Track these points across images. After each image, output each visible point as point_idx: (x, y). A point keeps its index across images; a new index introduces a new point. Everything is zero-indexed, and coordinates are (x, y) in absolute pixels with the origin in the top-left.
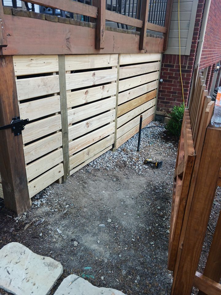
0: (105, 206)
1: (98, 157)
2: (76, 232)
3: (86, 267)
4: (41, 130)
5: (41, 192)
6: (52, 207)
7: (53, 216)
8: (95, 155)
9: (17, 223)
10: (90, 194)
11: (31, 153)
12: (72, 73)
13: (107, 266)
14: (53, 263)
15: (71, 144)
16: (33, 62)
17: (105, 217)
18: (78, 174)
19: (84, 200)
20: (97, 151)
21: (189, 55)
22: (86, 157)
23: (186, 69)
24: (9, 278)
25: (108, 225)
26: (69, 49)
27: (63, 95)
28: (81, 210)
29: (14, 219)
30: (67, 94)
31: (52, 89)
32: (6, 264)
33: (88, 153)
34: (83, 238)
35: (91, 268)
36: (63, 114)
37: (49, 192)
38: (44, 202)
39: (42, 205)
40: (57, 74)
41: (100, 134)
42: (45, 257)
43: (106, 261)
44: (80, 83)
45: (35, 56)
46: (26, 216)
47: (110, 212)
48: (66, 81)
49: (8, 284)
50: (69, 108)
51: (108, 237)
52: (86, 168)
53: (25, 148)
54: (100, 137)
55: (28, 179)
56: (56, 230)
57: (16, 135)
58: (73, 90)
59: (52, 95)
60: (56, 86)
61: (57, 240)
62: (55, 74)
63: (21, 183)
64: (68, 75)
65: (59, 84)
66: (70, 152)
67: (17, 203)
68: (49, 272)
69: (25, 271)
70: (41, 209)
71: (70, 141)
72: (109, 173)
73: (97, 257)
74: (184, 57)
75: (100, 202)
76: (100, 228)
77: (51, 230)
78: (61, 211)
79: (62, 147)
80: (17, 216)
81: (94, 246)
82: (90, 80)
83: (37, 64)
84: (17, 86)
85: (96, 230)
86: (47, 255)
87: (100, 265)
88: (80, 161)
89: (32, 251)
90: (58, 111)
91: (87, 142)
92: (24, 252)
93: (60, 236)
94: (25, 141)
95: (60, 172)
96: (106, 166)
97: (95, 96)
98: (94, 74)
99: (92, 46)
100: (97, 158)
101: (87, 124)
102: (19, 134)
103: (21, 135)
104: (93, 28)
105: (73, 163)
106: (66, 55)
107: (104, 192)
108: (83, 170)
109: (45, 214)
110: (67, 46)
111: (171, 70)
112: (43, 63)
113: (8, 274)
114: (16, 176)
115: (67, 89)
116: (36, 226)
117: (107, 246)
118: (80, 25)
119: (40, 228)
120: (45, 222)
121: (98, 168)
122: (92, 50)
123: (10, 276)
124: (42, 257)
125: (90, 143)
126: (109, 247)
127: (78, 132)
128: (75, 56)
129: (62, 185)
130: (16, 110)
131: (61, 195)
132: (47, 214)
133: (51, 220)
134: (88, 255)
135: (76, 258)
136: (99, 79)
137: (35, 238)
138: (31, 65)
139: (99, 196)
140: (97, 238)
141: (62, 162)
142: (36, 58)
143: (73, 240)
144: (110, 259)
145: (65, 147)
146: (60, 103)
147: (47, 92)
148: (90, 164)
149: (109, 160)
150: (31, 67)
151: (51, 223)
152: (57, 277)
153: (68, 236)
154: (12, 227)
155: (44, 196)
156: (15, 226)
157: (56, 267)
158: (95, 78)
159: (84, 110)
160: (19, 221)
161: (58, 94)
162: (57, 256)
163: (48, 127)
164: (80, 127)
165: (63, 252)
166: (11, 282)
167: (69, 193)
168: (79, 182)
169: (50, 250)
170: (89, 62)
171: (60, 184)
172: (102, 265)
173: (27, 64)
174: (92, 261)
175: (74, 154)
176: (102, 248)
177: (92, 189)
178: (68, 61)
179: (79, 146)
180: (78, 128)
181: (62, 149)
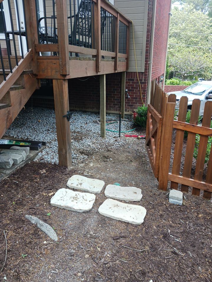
21: (144, 72)
23: (143, 81)
57: (68, 120)
63: (69, 149)
67: (68, 160)
74: (141, 73)
80: (67, 168)
111: (132, 83)
114: (68, 144)
118: (90, 60)
130: (68, 107)
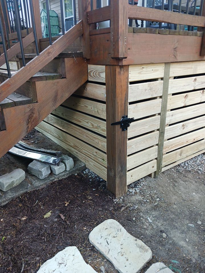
0: (195, 208)
1: (190, 159)
2: (165, 224)
3: (173, 260)
4: (142, 128)
5: (135, 182)
6: (145, 197)
7: (145, 205)
8: (187, 156)
9: (115, 204)
10: (180, 193)
11: (132, 146)
12: (175, 79)
13: (194, 266)
14: (144, 247)
15: (166, 143)
16: (144, 70)
17: (195, 218)
18: (169, 172)
19: (174, 197)
20: (189, 153)
22: (179, 157)
24: (108, 248)
25: (198, 227)
26: (175, 57)
27: (165, 99)
28: (170, 206)
29: (113, 200)
30: (168, 97)
31: (156, 93)
32: (106, 236)
33: (181, 154)
34: (171, 232)
35: (178, 262)
36: (163, 115)
37: (143, 184)
38: (138, 191)
39: (136, 193)
40: (161, 80)
41: (194, 137)
42: (137, 239)
43: (194, 261)
44: (181, 88)
45: (146, 65)
46: (123, 200)
47: (200, 215)
48: (169, 86)
49: (107, 252)
50: (168, 110)
51: (197, 238)
52: (177, 167)
53: (128, 142)
54: (194, 139)
55: (127, 168)
56: (147, 218)
57: (123, 130)
58: (173, 94)
59: (155, 98)
60: (160, 90)
61: (147, 228)
62: (160, 80)
63: (122, 171)
64: (171, 81)
65: (162, 89)
66: (164, 150)
67: (116, 187)
68: (140, 253)
69: (120, 245)
70: (135, 197)
71: (166, 140)
72: (200, 177)
73: (185, 254)
75: (190, 203)
76: (189, 228)
77: (143, 217)
78: (153, 202)
79: (157, 145)
80: (115, 198)
81: (182, 243)
82: (191, 85)
83: (146, 71)
84: (129, 90)
85: (185, 228)
86: (138, 238)
87: (188, 263)
88: (172, 160)
89: (127, 231)
90: (159, 113)
91: (181, 142)
92: (121, 230)
93: (150, 224)
94: (129, 135)
95: (153, 167)
96: (198, 169)
97: (194, 100)
98: (195, 80)
99: (197, 53)
100: (188, 160)
101: (183, 125)
102: (125, 130)
103: (126, 130)
104: (199, 36)
105: (165, 161)
106: (171, 62)
107: (194, 194)
108: (174, 169)
109: (138, 202)
110: (174, 55)
112: (151, 71)
113: (108, 245)
114: (119, 164)
115: (169, 93)
116: (130, 211)
117: (196, 246)
118: (188, 35)
119: (134, 213)
120: (138, 209)
121: (189, 170)
122: (197, 57)
123: (109, 246)
124: (135, 238)
125: (183, 144)
126: (197, 248)
127: (174, 133)
128: (180, 63)
129: (153, 179)
130: (126, 110)
131: (153, 188)
132: (140, 202)
133: (143, 209)
134: (176, 250)
135: (164, 249)
136: (199, 84)
137: (130, 221)
138: (142, 73)
139: (189, 197)
140: (186, 236)
141: (156, 159)
142: (146, 66)
143: (162, 232)
144: (198, 261)
145: (160, 146)
146: (161, 105)
147: (152, 95)
148: (181, 165)
149: (201, 163)
150: (141, 74)
151: (143, 211)
152: (147, 260)
153: (157, 227)
154: (111, 207)
155: (138, 186)
156: (114, 207)
157: (146, 251)
158: (196, 83)
159: (181, 112)
160: (116, 203)
161: (161, 97)
162: (148, 241)
163: (148, 126)
164: (176, 128)
165: (152, 240)
166: (109, 251)
167: (160, 188)
168: (170, 180)
169: (141, 234)
170: (192, 68)
171: (152, 178)
172: (190, 264)
173: (139, 71)
174: (180, 256)
175: (167, 153)
176: (190, 247)
177: (183, 189)
178: (173, 68)
179: (173, 146)
180: (174, 129)
181: (157, 146)
